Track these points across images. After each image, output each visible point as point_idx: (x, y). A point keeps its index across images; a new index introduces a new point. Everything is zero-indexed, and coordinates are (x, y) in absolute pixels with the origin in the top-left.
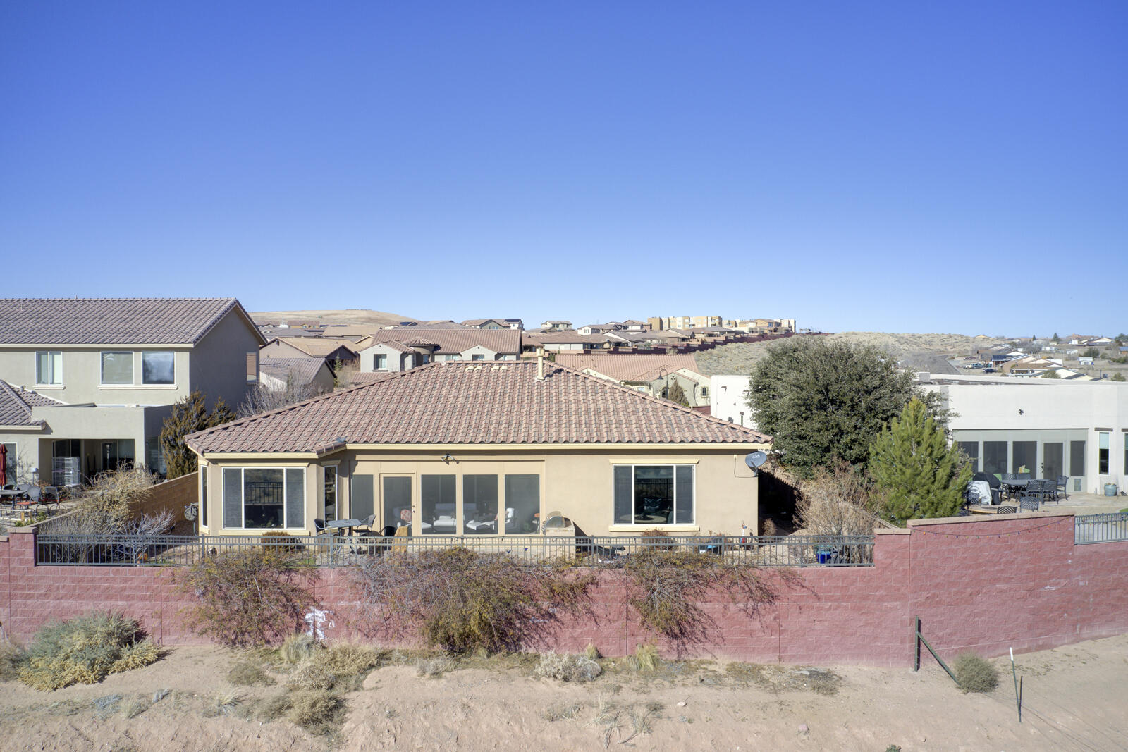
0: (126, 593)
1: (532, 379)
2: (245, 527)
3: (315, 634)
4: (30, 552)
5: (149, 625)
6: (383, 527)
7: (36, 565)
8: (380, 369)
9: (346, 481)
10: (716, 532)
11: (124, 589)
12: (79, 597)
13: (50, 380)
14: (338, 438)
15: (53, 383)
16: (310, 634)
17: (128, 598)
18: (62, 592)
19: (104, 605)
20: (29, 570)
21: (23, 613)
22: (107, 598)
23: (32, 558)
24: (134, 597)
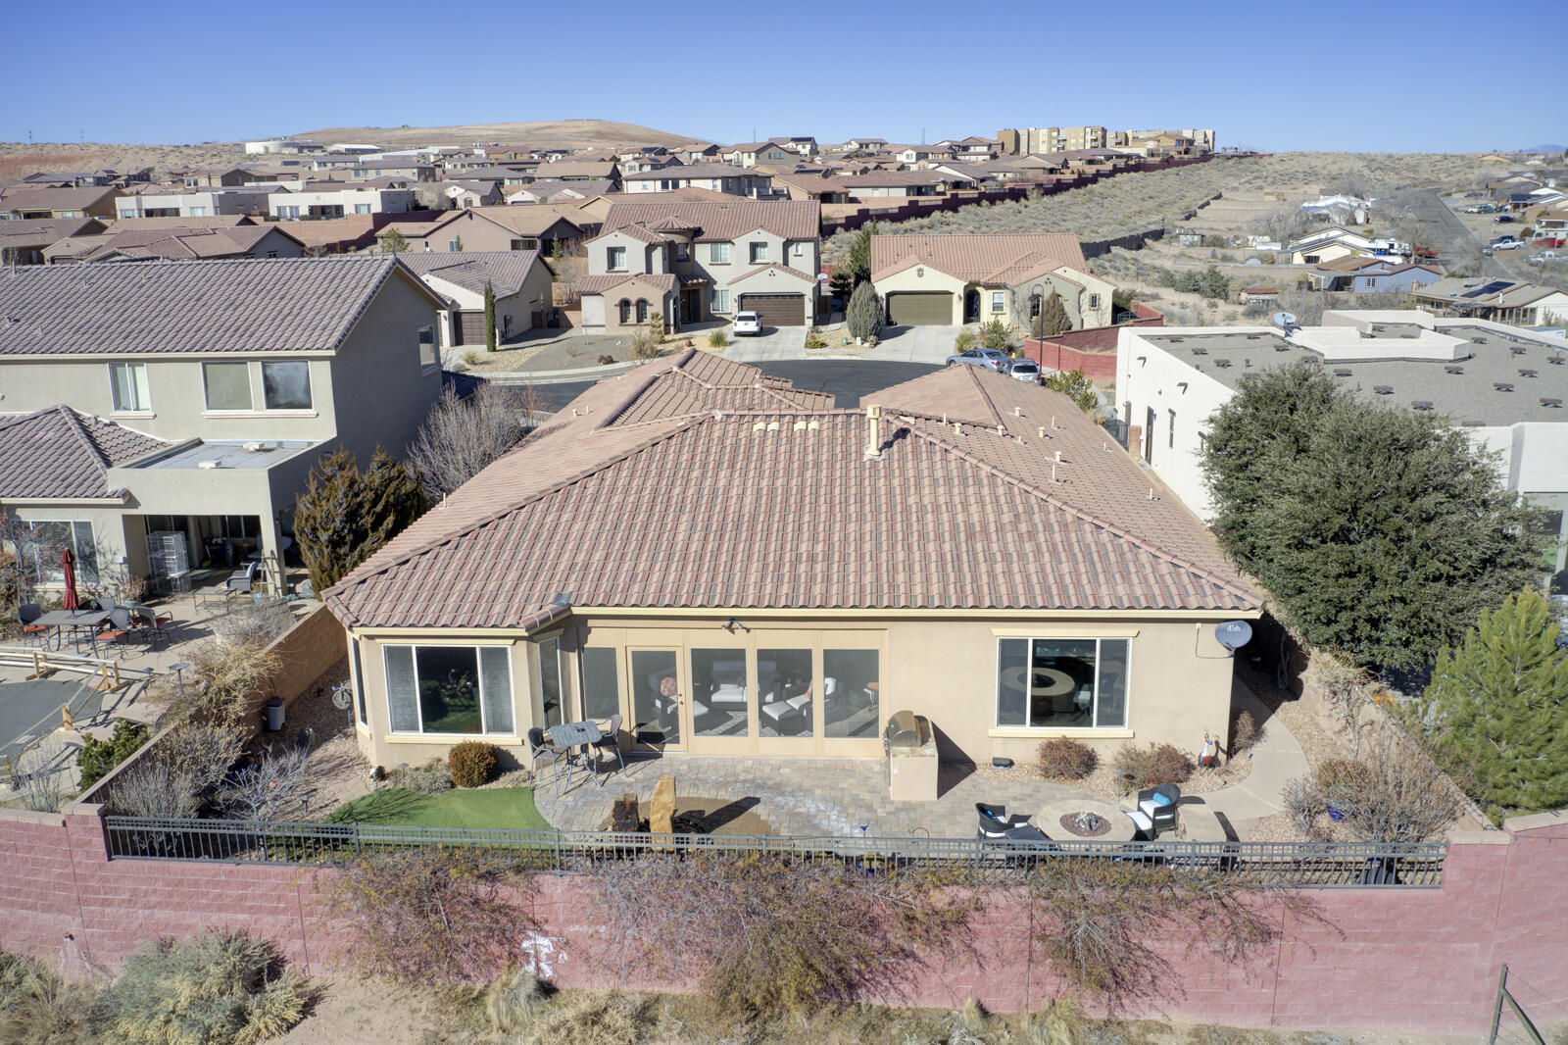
0: (248, 903)
1: (860, 453)
2: (425, 731)
3: (538, 969)
4: (99, 843)
5: (289, 948)
6: (633, 724)
7: (110, 859)
8: (616, 269)
9: (574, 657)
10: (1161, 741)
11: (243, 898)
12: (180, 906)
13: (133, 405)
14: (559, 596)
15: (137, 409)
16: (531, 968)
17: (251, 910)
18: (153, 899)
19: (215, 918)
20: (101, 866)
21: (101, 924)
22: (220, 909)
23: (103, 850)
24: (260, 910)
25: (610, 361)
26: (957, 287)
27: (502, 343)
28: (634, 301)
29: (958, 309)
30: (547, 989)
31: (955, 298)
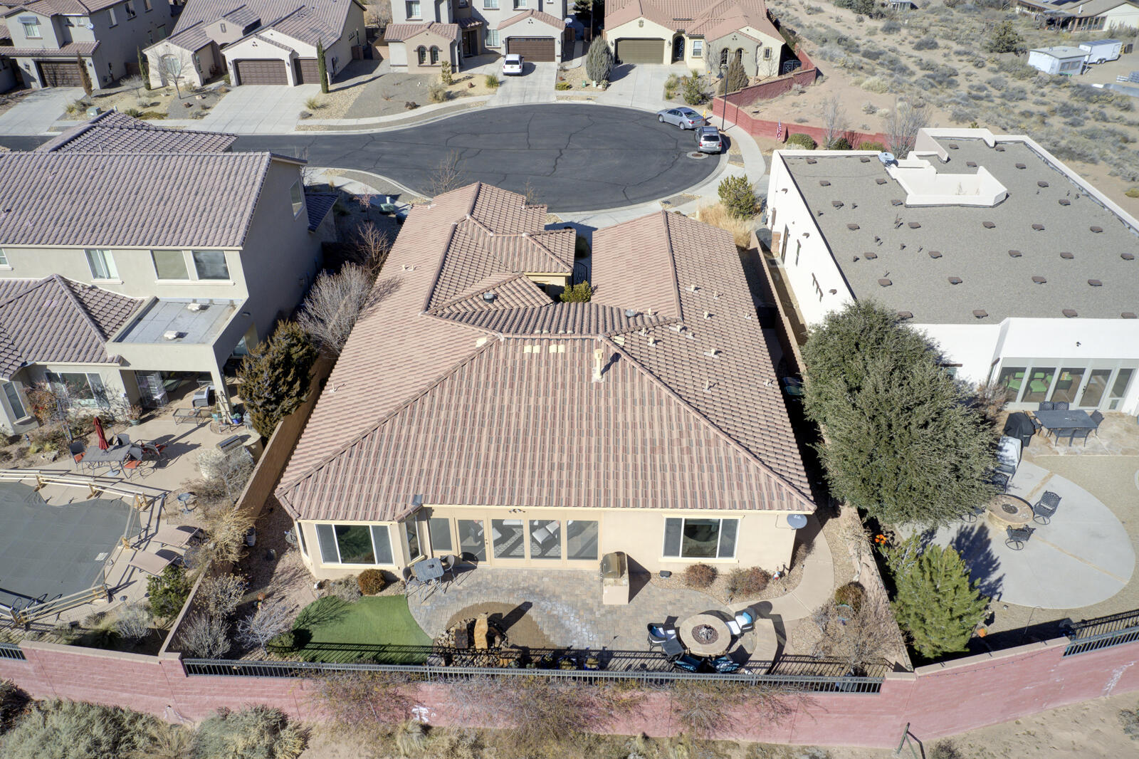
0: (266, 694)
2: (343, 562)
3: (421, 719)
4: (181, 671)
5: (287, 711)
7: (187, 676)
8: (413, 17)
9: (425, 524)
11: (262, 692)
12: (228, 695)
13: (106, 275)
14: (415, 497)
16: (417, 719)
17: (267, 696)
18: (213, 692)
19: (248, 699)
20: (183, 680)
21: (185, 702)
22: (251, 696)
23: (184, 673)
24: (273, 696)
25: (415, 106)
26: (668, 35)
27: (333, 82)
28: (428, 48)
29: (668, 52)
30: (426, 729)
31: (666, 43)
